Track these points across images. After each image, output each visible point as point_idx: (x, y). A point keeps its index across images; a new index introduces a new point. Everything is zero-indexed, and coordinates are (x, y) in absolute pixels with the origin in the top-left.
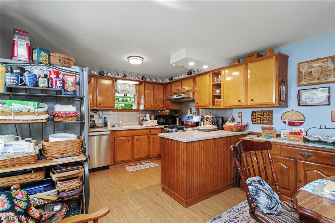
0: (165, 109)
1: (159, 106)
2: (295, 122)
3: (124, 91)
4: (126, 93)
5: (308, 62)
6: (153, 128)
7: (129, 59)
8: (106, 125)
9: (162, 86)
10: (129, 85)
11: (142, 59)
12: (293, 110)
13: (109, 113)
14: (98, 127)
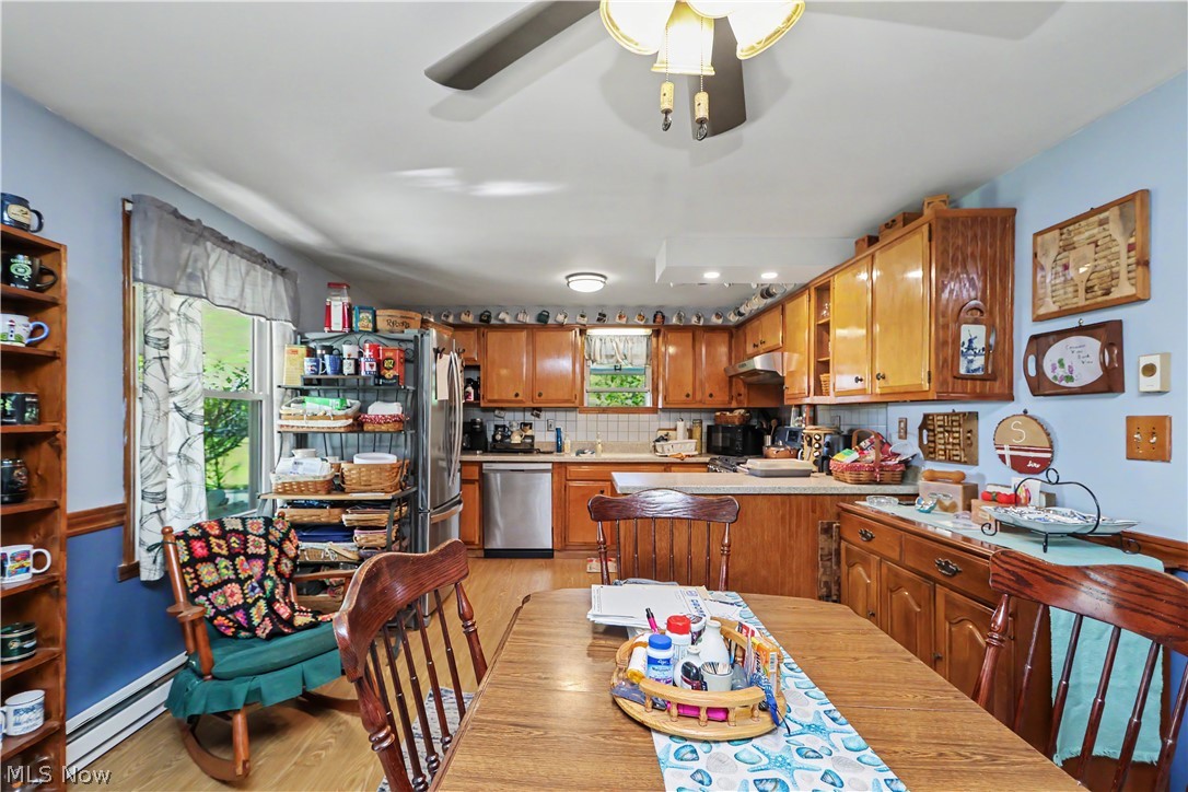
0: (734, 405)
1: (711, 395)
2: (1028, 459)
3: (613, 356)
4: (618, 362)
5: (1061, 227)
6: (679, 461)
7: (570, 279)
8: (559, 449)
9: (725, 336)
10: (627, 339)
11: (603, 279)
12: (1025, 412)
13: (571, 416)
14: (539, 452)
